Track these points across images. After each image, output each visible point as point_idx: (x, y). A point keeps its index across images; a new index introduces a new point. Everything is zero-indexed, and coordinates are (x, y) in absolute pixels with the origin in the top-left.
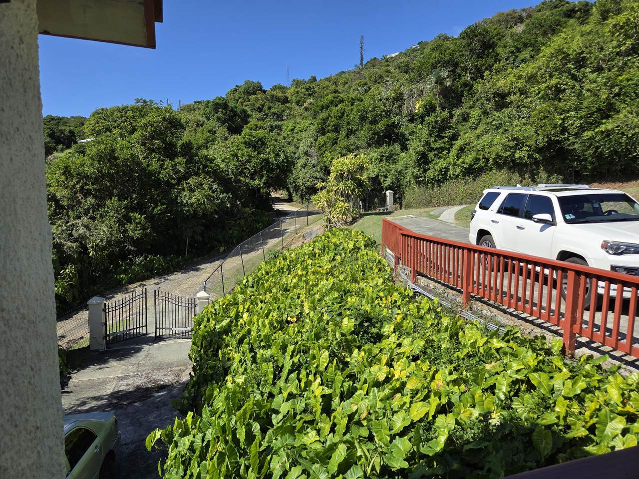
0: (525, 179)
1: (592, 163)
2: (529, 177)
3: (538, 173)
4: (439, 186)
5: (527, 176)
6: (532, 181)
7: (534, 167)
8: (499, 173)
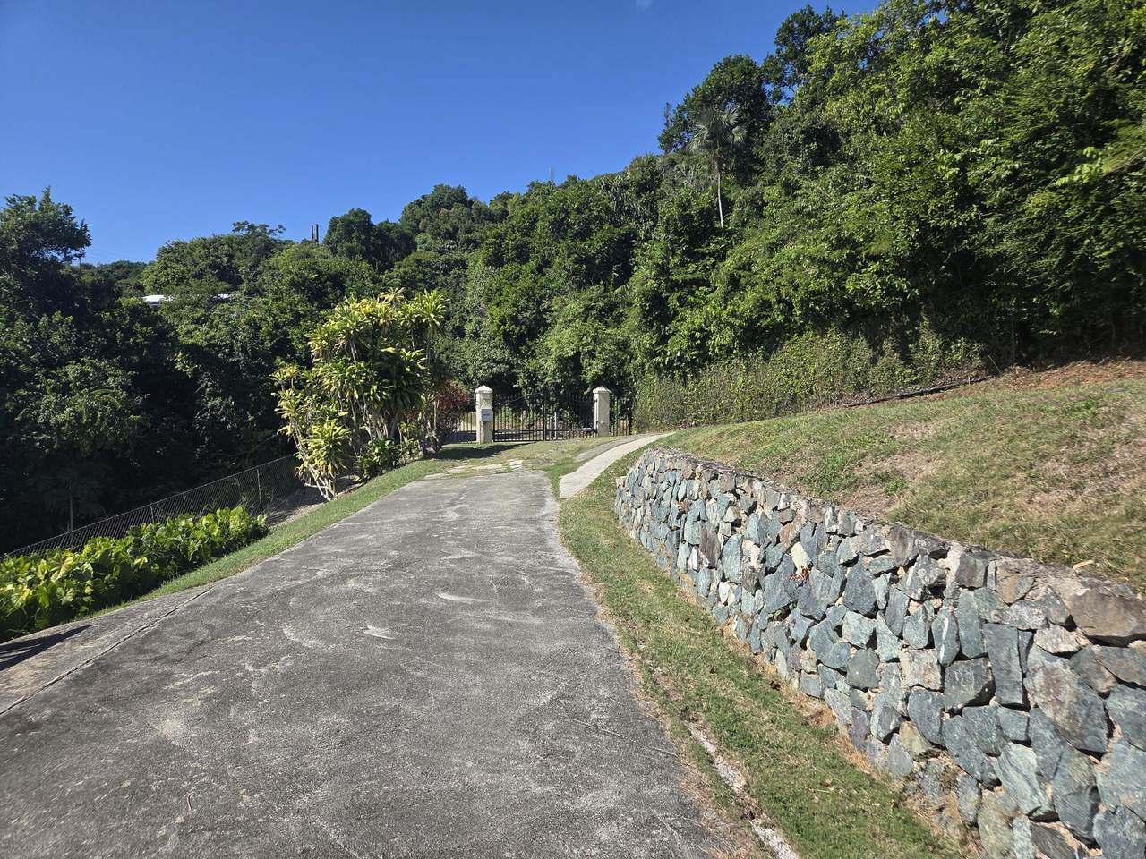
0: (882, 354)
1: (1065, 297)
2: (895, 349)
3: (917, 334)
4: (697, 376)
5: (887, 345)
6: (901, 358)
7: (907, 320)
8: (819, 341)
